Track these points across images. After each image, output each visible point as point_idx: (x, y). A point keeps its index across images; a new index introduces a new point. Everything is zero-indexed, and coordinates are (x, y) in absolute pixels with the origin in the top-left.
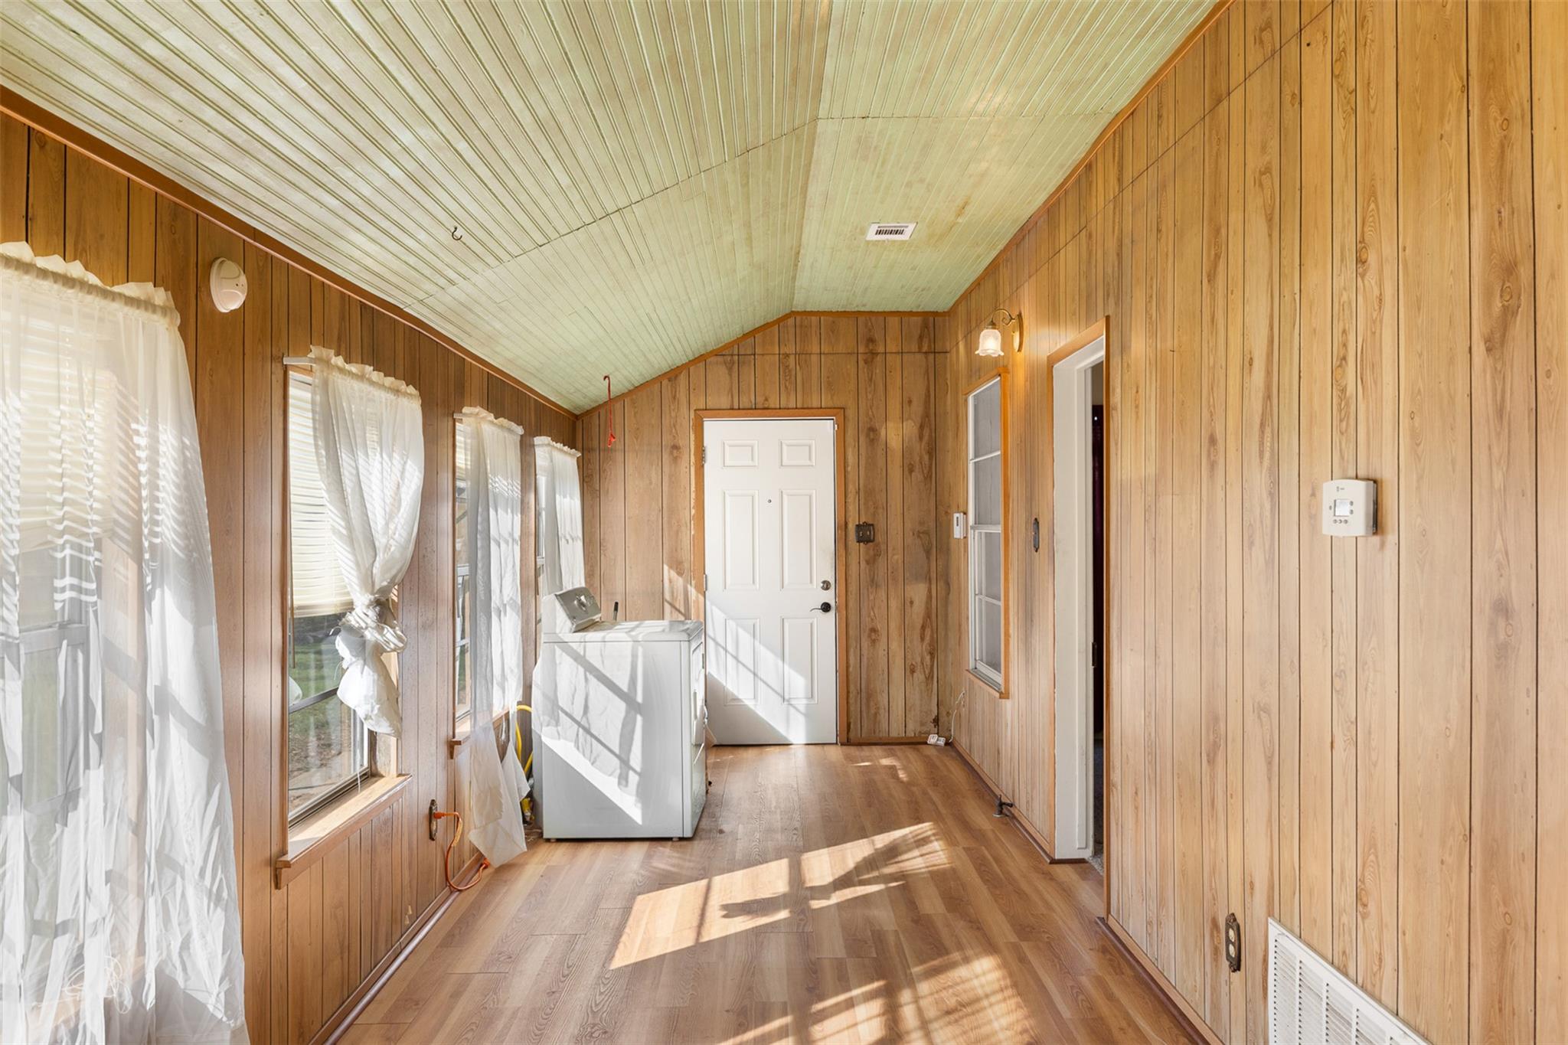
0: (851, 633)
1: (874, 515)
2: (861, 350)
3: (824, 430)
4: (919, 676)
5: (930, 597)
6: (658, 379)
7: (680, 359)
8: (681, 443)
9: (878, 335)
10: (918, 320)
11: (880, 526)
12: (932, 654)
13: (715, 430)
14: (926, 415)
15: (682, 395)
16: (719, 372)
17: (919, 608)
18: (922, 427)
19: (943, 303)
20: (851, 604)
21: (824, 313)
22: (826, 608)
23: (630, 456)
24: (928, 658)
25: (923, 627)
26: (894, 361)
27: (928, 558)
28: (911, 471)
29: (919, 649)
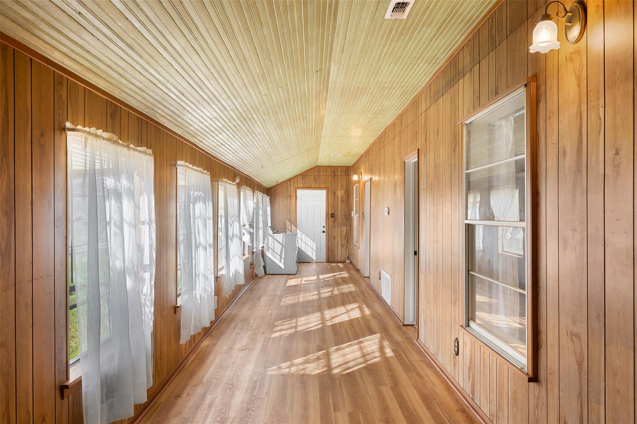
0: (329, 237)
1: (335, 211)
2: (332, 174)
3: (324, 192)
4: (344, 247)
5: (347, 230)
6: (287, 180)
7: (292, 176)
8: (292, 195)
9: (336, 171)
10: (345, 168)
11: (336, 214)
12: (347, 243)
13: (299, 192)
14: (347, 189)
15: (292, 184)
16: (300, 179)
17: (344, 233)
18: (345, 192)
19: (350, 165)
20: (329, 231)
21: (324, 166)
22: (324, 232)
23: (280, 198)
24: (346, 243)
25: (345, 237)
26: (339, 177)
27: (347, 221)
28: (343, 202)
29: (344, 241)
